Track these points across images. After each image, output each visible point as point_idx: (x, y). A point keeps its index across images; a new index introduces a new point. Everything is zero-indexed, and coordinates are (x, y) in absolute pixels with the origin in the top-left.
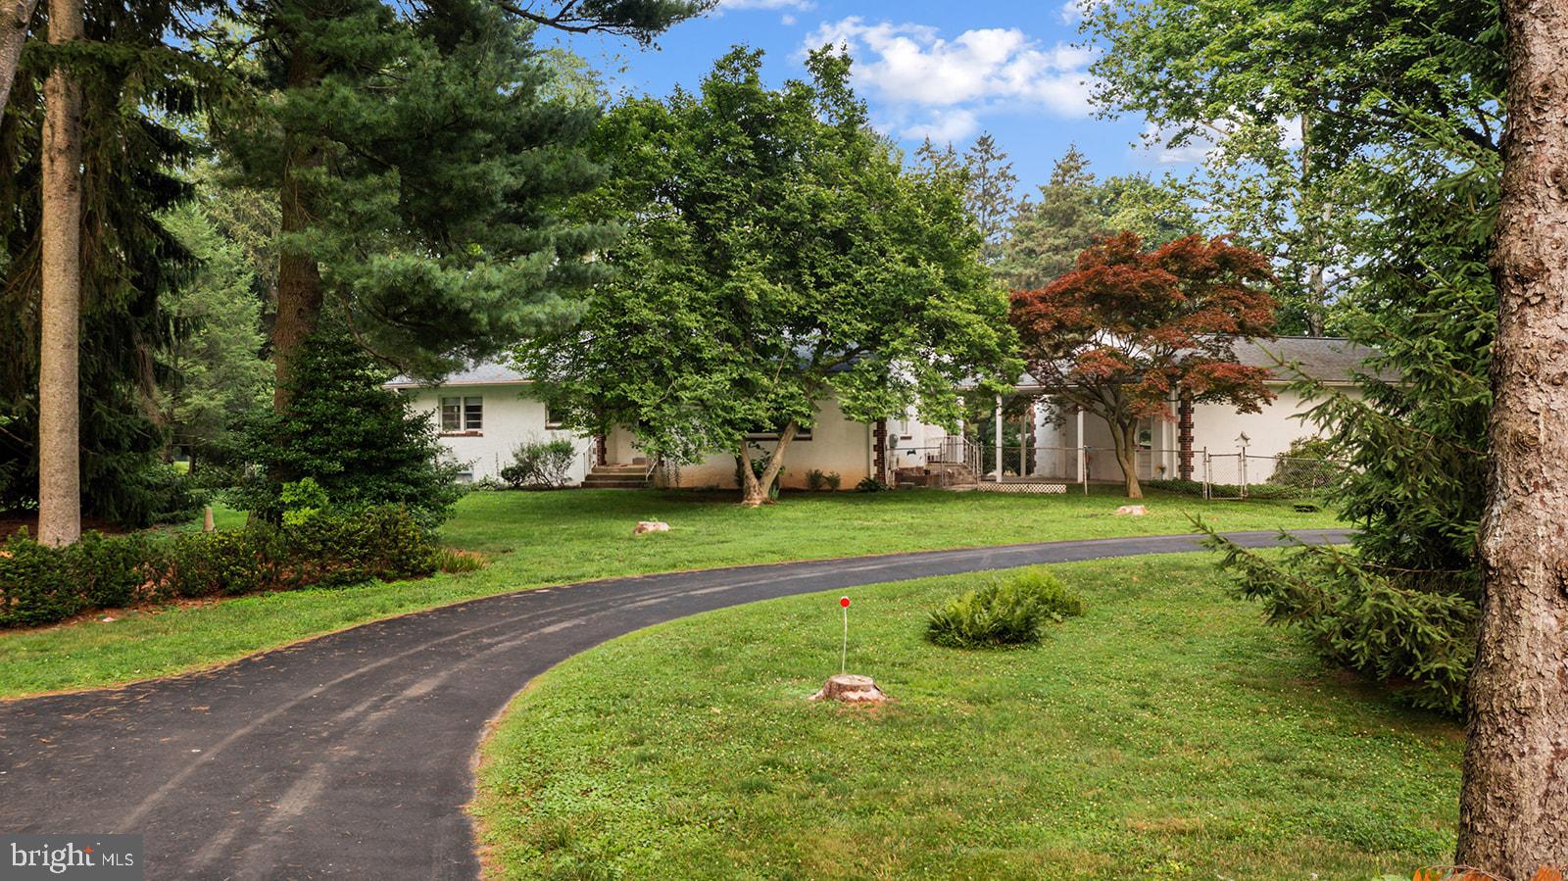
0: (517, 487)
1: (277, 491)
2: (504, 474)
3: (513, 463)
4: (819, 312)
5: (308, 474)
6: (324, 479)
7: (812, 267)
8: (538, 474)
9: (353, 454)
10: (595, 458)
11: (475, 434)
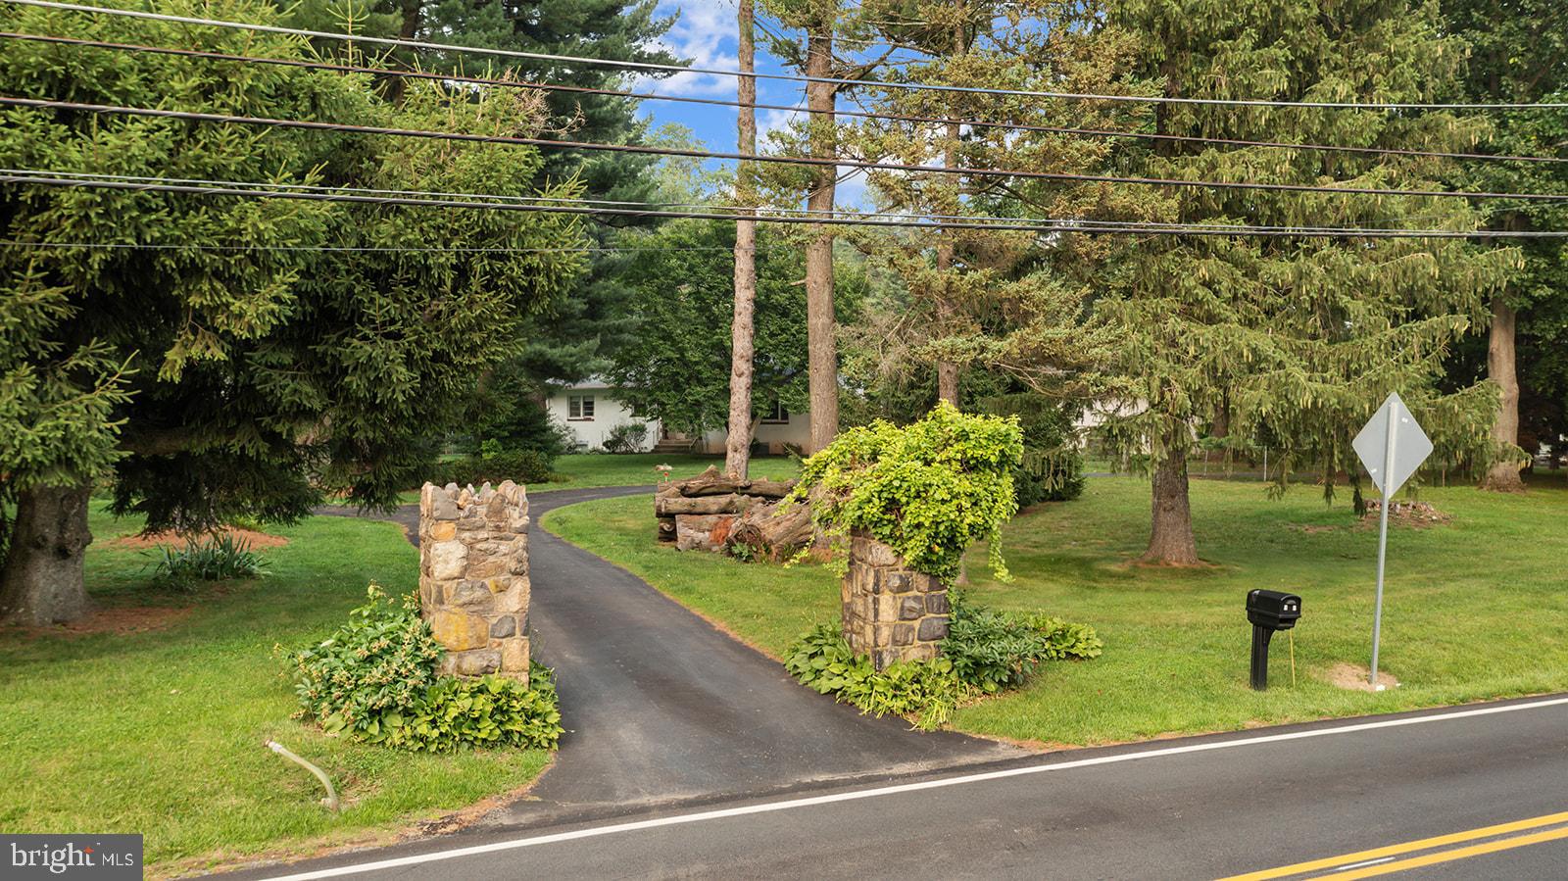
0: (613, 452)
1: (480, 445)
2: (604, 444)
3: (610, 437)
5: (493, 437)
6: (500, 439)
8: (627, 445)
9: (513, 428)
10: (661, 434)
11: (589, 419)
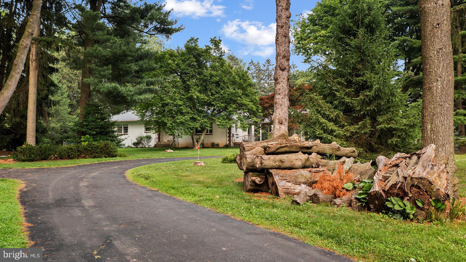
0: (137, 147)
1: (80, 138)
2: (134, 144)
3: (136, 141)
4: (212, 101)
5: (87, 134)
7: (210, 90)
8: (142, 144)
9: (98, 130)
10: (157, 140)
11: (126, 134)
